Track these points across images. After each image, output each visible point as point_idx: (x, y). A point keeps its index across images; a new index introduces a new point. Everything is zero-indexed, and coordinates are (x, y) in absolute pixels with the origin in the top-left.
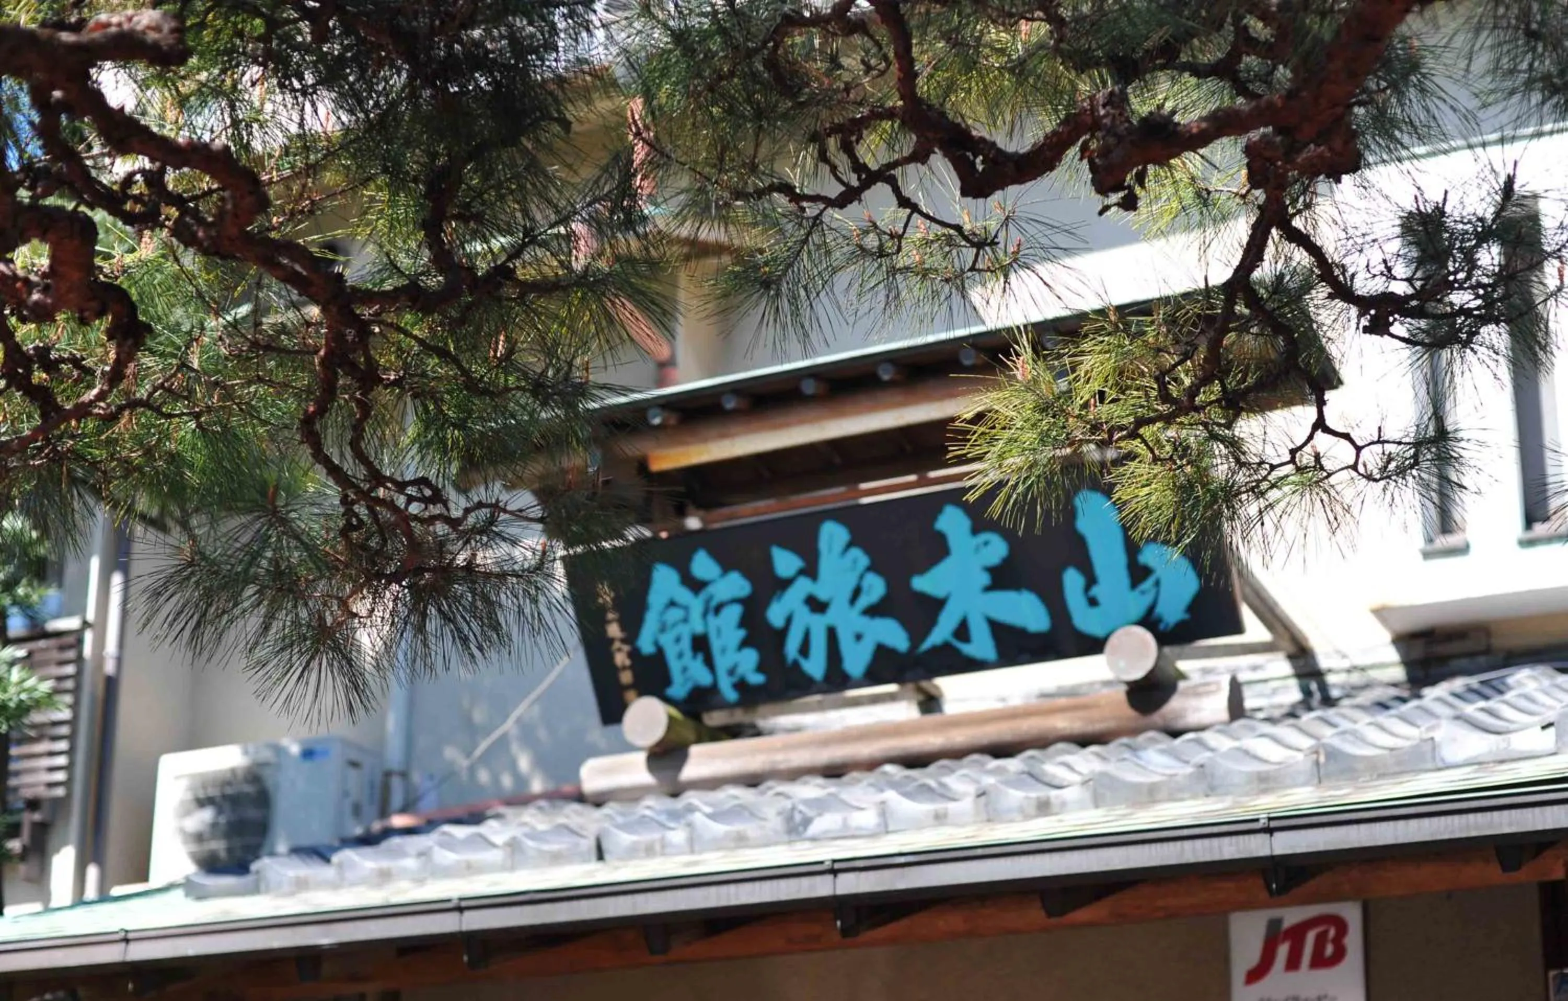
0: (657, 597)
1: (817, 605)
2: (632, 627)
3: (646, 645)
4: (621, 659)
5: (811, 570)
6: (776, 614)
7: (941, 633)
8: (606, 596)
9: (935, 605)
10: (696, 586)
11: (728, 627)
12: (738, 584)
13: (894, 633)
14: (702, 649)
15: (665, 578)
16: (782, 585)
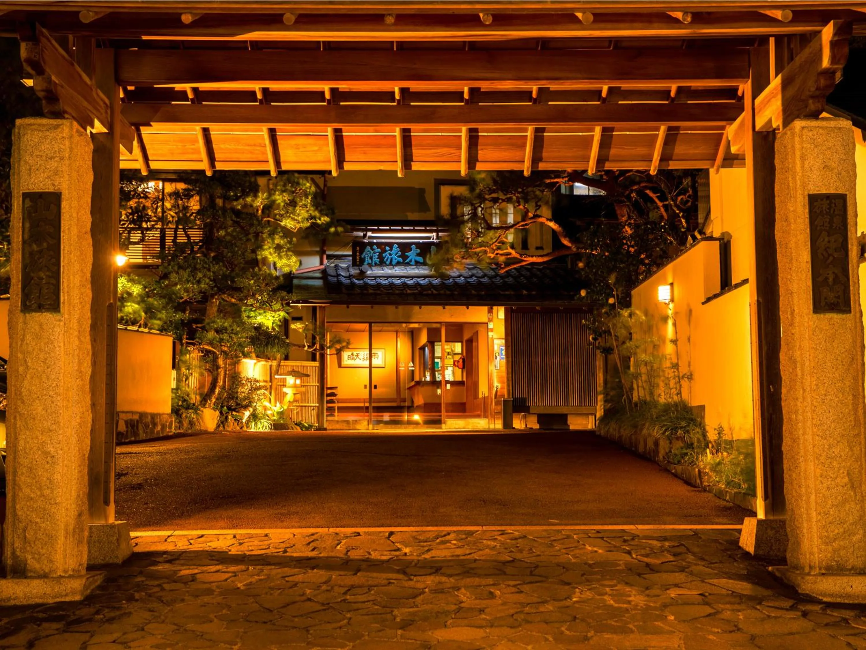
0: (366, 250)
1: (390, 254)
2: (361, 253)
3: (362, 256)
4: (358, 258)
5: (391, 250)
6: (384, 255)
7: (408, 261)
8: (358, 248)
9: (408, 257)
10: (373, 249)
11: (376, 256)
12: (379, 250)
13: (401, 260)
14: (371, 258)
15: (368, 248)
16: (386, 251)
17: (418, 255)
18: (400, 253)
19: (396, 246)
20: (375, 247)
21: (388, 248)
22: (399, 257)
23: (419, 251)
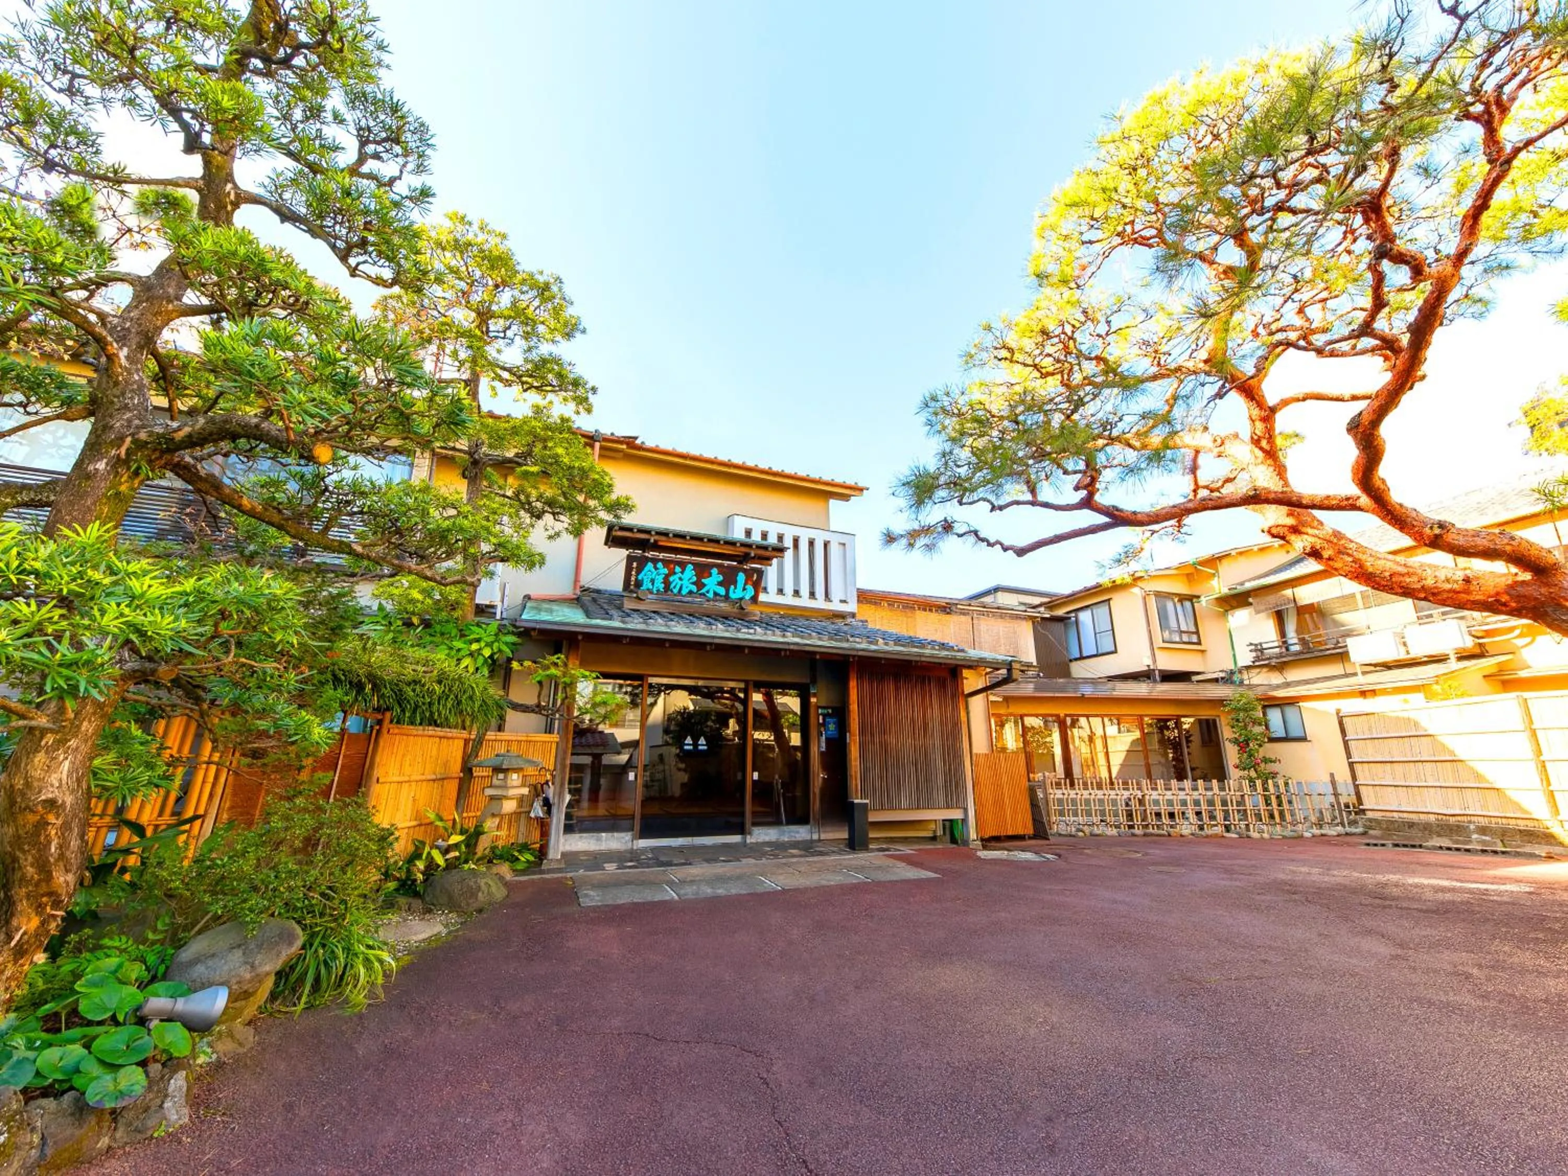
0: (646, 569)
1: (681, 579)
2: (638, 572)
3: (640, 577)
4: (633, 579)
5: (682, 572)
6: (671, 579)
7: (703, 591)
8: (635, 565)
9: (704, 585)
10: (656, 568)
11: (660, 579)
12: (666, 571)
13: (694, 588)
14: (653, 581)
15: (650, 566)
16: (675, 573)
17: (720, 584)
18: (695, 579)
19: (690, 567)
20: (660, 565)
21: (678, 569)
22: (693, 583)
23: (721, 578)
